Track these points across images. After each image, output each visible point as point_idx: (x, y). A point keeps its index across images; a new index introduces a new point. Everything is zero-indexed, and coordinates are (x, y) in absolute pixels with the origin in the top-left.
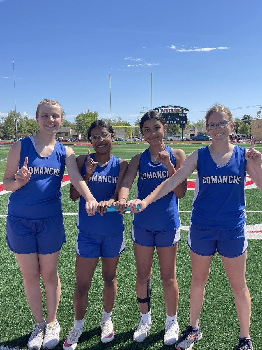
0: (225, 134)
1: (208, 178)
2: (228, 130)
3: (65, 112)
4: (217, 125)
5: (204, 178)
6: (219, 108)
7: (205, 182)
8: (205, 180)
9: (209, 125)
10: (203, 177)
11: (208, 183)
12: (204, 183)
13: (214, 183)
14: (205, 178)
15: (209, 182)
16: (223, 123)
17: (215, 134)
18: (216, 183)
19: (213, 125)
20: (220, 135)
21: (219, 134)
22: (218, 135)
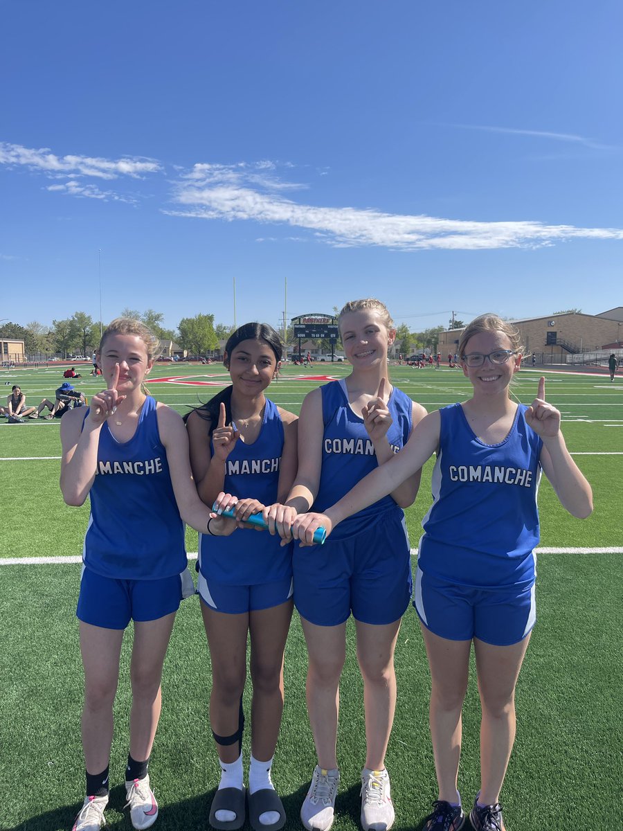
0: (501, 378)
1: (463, 470)
2: (507, 369)
3: (163, 316)
4: (487, 358)
5: (453, 469)
6: (491, 322)
7: (456, 477)
8: (456, 474)
9: (469, 357)
10: (452, 467)
11: (462, 480)
12: (453, 479)
13: (475, 481)
14: (455, 470)
15: (463, 477)
16: (499, 355)
17: (480, 378)
18: (479, 480)
19: (477, 358)
20: (491, 379)
21: (489, 377)
22: (488, 380)
